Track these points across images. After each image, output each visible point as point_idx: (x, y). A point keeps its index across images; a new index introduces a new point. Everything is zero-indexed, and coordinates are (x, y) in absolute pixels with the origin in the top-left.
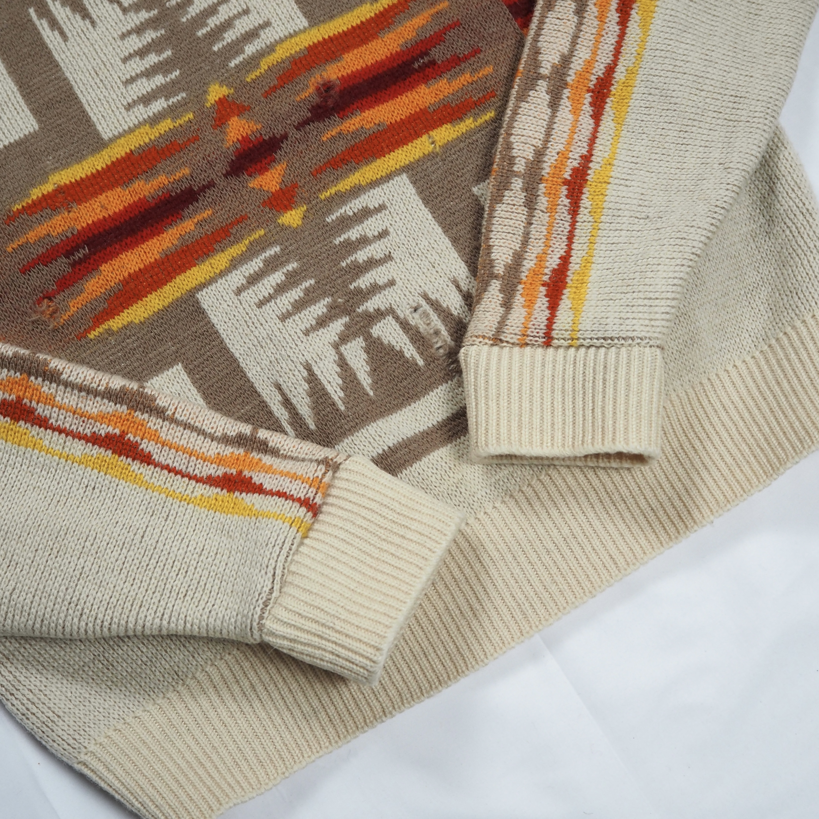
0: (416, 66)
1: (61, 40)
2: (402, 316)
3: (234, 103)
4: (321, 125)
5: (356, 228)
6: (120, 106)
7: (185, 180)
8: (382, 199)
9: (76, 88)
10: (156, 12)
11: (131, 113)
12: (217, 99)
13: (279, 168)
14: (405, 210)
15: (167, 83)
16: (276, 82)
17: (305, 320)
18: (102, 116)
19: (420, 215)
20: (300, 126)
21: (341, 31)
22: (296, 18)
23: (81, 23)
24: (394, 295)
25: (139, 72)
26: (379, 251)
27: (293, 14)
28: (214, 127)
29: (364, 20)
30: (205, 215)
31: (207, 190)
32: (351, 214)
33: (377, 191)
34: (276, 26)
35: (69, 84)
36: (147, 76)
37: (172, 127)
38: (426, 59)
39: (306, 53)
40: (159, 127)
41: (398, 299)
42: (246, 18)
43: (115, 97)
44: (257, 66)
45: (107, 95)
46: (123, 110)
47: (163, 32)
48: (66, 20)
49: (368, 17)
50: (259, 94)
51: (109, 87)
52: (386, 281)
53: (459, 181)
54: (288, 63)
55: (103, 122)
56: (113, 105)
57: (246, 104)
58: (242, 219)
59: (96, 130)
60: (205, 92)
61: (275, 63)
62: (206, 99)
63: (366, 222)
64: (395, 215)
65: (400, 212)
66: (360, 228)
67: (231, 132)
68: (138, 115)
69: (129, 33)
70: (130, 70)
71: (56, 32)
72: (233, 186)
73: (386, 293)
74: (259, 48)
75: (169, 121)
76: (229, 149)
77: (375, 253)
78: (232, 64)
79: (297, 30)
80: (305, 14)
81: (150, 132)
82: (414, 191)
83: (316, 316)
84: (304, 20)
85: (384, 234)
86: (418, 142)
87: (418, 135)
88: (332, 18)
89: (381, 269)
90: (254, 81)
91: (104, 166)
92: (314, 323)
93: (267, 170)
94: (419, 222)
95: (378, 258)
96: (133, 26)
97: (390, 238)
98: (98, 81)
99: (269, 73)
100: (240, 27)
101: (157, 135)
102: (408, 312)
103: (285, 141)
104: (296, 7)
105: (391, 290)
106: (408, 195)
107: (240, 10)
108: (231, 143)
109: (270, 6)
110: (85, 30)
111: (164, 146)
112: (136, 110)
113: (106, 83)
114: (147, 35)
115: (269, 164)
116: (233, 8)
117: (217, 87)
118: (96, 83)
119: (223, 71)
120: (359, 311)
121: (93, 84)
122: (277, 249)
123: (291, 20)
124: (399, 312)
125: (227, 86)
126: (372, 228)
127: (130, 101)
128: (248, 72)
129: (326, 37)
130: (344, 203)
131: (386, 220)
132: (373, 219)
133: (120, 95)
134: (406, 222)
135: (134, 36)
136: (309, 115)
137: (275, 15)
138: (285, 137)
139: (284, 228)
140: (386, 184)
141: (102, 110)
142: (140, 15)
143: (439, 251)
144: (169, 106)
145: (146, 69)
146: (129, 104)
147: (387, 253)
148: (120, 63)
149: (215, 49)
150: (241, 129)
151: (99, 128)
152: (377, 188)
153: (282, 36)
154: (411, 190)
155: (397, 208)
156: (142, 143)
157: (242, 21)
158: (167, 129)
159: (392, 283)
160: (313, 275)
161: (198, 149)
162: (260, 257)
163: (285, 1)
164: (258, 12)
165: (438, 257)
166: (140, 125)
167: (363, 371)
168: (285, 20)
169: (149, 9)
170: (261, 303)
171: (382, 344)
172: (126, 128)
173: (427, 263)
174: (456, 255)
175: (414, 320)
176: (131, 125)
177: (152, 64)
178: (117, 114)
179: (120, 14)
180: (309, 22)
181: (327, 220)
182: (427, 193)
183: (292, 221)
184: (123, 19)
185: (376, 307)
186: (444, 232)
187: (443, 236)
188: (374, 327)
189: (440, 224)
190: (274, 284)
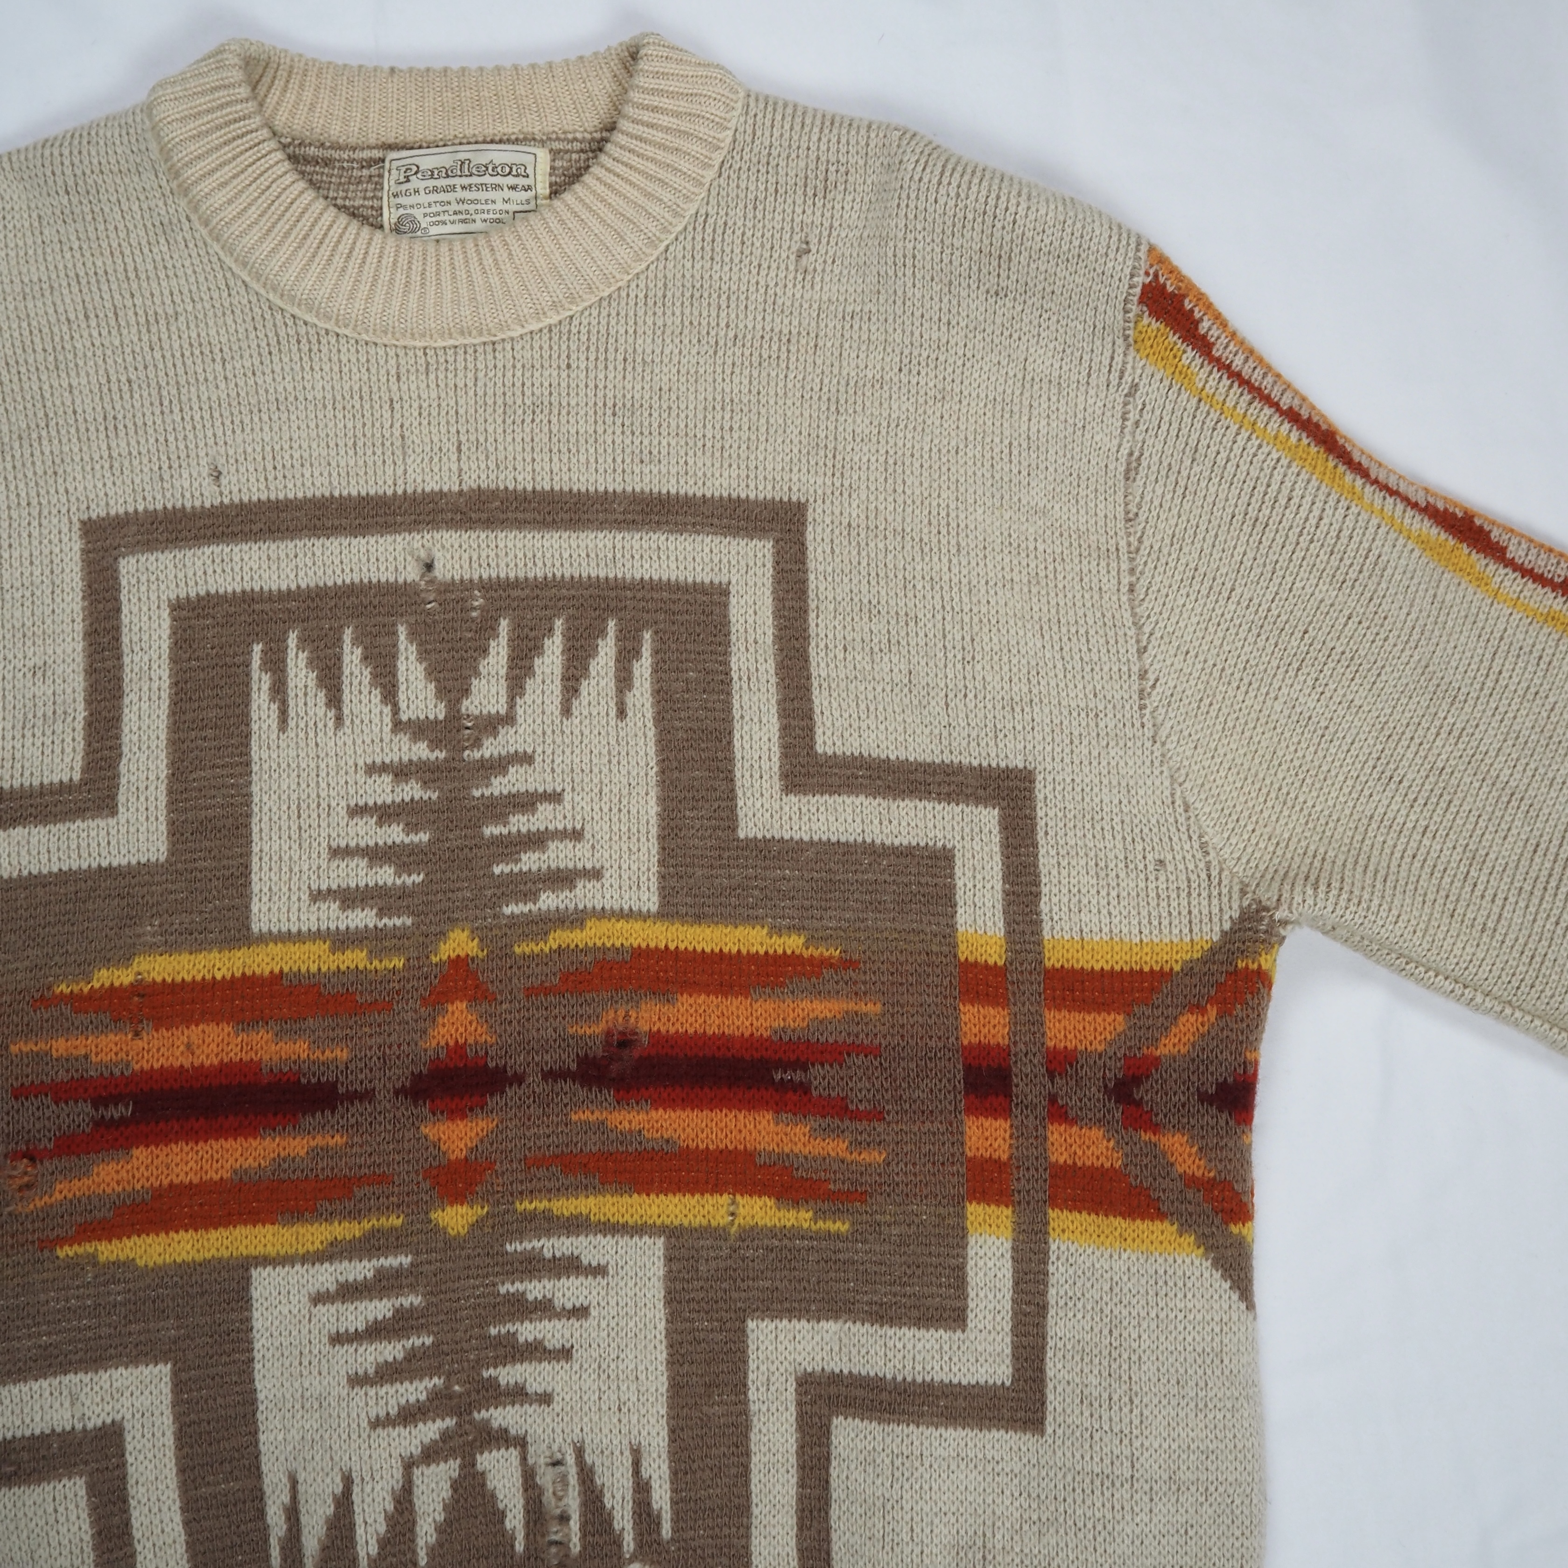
0: (778, 1076)
1: (275, 726)
2: (531, 1461)
3: (475, 978)
4: (582, 1093)
5: (545, 1281)
6: (305, 888)
7: (333, 1068)
8: (607, 1257)
9: (255, 820)
10: (442, 755)
11: (314, 907)
12: (453, 955)
13: (482, 1124)
14: (631, 1294)
15: (394, 888)
16: (556, 981)
17: (382, 1403)
18: (270, 889)
19: (650, 1315)
20: (551, 1075)
21: (699, 948)
22: (644, 888)
23: (321, 710)
24: (539, 1421)
25: (363, 844)
26: (558, 1336)
27: (643, 879)
28: (425, 1002)
29: (744, 951)
30: (332, 1142)
31: (357, 1102)
32: (548, 1254)
33: (607, 1242)
34: (607, 885)
35: (248, 804)
36: (371, 859)
37: (361, 967)
38: (798, 1076)
39: (628, 957)
40: (343, 956)
41: (539, 1431)
42: (570, 844)
43: (305, 868)
44: (543, 935)
45: (296, 858)
46: (305, 897)
47: (435, 796)
48: (301, 694)
49: (753, 950)
50: (521, 985)
51: (306, 845)
52: (540, 1390)
53: (735, 1295)
54: (589, 958)
55: (265, 899)
56: (295, 879)
57: (492, 989)
58: (382, 1179)
59: (248, 907)
60: (442, 935)
61: (572, 946)
62: (437, 949)
63: (563, 1280)
64: (613, 1293)
65: (622, 1293)
66: (549, 1285)
67: (444, 1025)
68: (324, 917)
69: (384, 768)
70: (352, 833)
71: (274, 707)
72: (399, 1114)
73: (530, 1410)
74: (562, 906)
75: (363, 954)
76: (426, 1050)
77: (549, 1335)
78: (507, 911)
79: (635, 909)
80: (662, 889)
81: (324, 958)
82: (661, 1273)
83: (403, 1401)
84: (655, 899)
85: (580, 1312)
86: (710, 1200)
87: (717, 1188)
88: (699, 918)
89: (544, 1368)
90: (524, 956)
91: (228, 976)
92: (394, 1412)
93: (463, 1117)
94: (641, 1326)
95: (549, 1346)
96: (396, 759)
97: (586, 1325)
98: (295, 827)
99: (555, 957)
100: (553, 856)
101: (333, 967)
102: (542, 1461)
103: (515, 1086)
104: (654, 869)
105: (540, 1410)
106: (649, 1275)
107: (569, 827)
108: (434, 1043)
109: (616, 847)
110: (320, 725)
111: (333, 992)
112: (324, 907)
113: (305, 836)
114: (407, 789)
115: (471, 1110)
117: (464, 934)
118: (289, 828)
119: (488, 913)
120: (477, 1416)
121: (285, 827)
122: (405, 1260)
123: (635, 888)
124: (531, 1450)
125: (481, 940)
126: (568, 1294)
127: (324, 887)
128: (524, 937)
129: (672, 947)
130: (548, 1233)
131: (594, 1293)
132: (577, 1282)
133: (314, 868)
134: (622, 1314)
135: (387, 778)
136: (574, 1067)
137: (616, 867)
138: (519, 1079)
139: (436, 1230)
140: (626, 1238)
141: (275, 879)
142: (414, 748)
143: (643, 1390)
144: (376, 927)
145: (376, 844)
146: (319, 891)
147: (568, 1346)
148: (343, 813)
149: (497, 870)
150: (462, 1030)
151: (255, 909)
152: (609, 1237)
153: (608, 907)
154: (657, 1268)
155: (622, 1284)
156: (304, 970)
157: (561, 846)
158: (353, 966)
160: (435, 1329)
161: (380, 1025)
162: (374, 1262)
163: (644, 850)
164: (593, 847)
165: (634, 1399)
166: (317, 936)
167: (430, 1520)
168: (625, 885)
169: (434, 744)
170: (337, 1339)
171: (484, 1485)
172: (294, 930)
173: (614, 1397)
174: (663, 1411)
175: (546, 1478)
176: (304, 929)
177: (390, 842)
178: (294, 898)
179: (387, 729)
180: (661, 906)
181: (508, 1247)
182: (679, 1286)
183: (452, 1223)
184: (387, 739)
185: (504, 1425)
186: (668, 1362)
187: (662, 1368)
188: (486, 1454)
189: (670, 1346)
190: (371, 1318)
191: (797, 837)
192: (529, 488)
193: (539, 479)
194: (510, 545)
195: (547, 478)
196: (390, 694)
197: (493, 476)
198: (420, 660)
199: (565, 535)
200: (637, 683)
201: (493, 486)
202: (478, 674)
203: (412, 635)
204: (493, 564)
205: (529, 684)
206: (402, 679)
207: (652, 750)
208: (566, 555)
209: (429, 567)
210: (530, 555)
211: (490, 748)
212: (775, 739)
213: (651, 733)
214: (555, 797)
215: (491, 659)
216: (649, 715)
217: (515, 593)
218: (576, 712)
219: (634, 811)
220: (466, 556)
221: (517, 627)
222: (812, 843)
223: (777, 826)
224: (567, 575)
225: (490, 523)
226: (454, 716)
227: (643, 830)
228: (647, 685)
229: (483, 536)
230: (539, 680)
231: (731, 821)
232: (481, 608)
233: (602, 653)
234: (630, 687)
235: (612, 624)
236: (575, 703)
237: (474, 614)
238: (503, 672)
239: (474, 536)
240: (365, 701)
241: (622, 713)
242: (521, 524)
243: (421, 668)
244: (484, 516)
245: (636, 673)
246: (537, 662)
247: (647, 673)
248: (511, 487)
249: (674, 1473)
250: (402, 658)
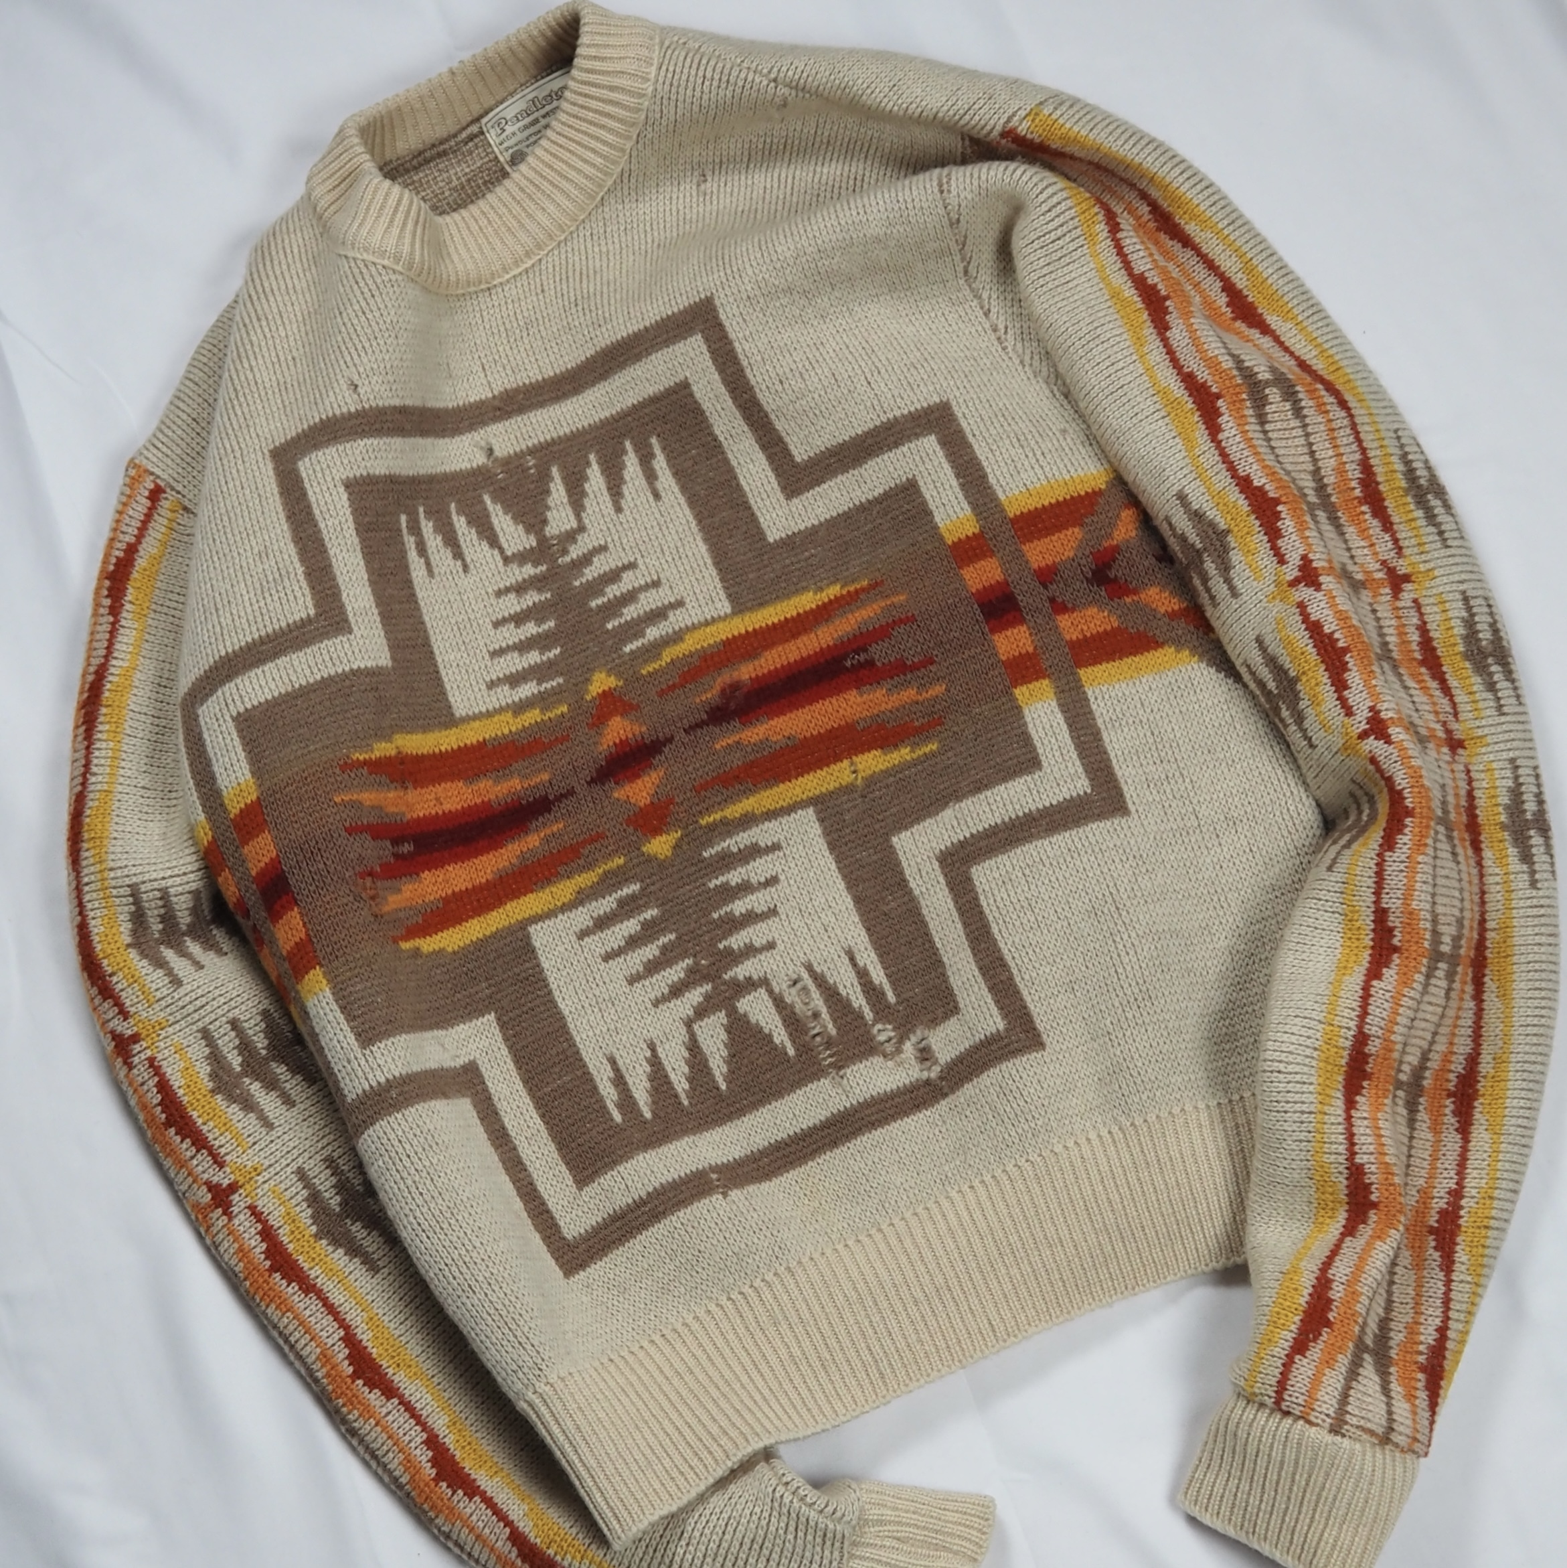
0: (849, 663)
1: (426, 575)
2: (777, 990)
3: (621, 700)
4: (717, 730)
5: (739, 869)
6: (481, 681)
7: (541, 787)
8: (778, 835)
10: (544, 568)
11: (492, 693)
12: (600, 691)
13: (654, 776)
14: (804, 854)
15: (543, 663)
16: (677, 680)
17: (656, 988)
18: (458, 686)
19: (822, 863)
20: (691, 728)
21: (770, 623)
22: (716, 600)
23: (451, 563)
24: (772, 961)
25: (511, 643)
26: (762, 902)
27: (714, 594)
28: (591, 726)
29: (801, 611)
30: (554, 829)
31: (564, 800)
32: (735, 849)
33: (773, 825)
34: (690, 607)
36: (520, 651)
37: (539, 720)
38: (863, 657)
39: (722, 647)
40: (524, 717)
41: (775, 968)
42: (654, 591)
43: (477, 668)
44: (658, 656)
46: (484, 687)
47: (549, 596)
48: (436, 552)
49: (808, 608)
50: (654, 692)
52: (764, 942)
53: (877, 826)
54: (696, 657)
55: (458, 694)
56: (473, 678)
57: (634, 702)
58: (598, 838)
59: (447, 700)
60: (588, 680)
61: (681, 655)
62: (587, 691)
63: (752, 863)
64: (790, 859)
65: (797, 856)
66: (743, 870)
67: (609, 733)
68: (501, 697)
69: (508, 590)
71: (422, 561)
72: (594, 794)
73: (763, 957)
74: (664, 633)
75: (537, 711)
76: (601, 753)
77: (756, 904)
78: (627, 649)
79: (715, 616)
80: (729, 596)
81: (511, 721)
82: (819, 832)
83: (670, 982)
84: (727, 604)
85: (772, 881)
86: (835, 769)
87: (837, 759)
88: (762, 605)
89: (761, 927)
90: (650, 674)
91: (451, 748)
92: (666, 991)
93: (639, 777)
94: (819, 872)
95: (759, 912)
96: (514, 581)
97: (779, 888)
99: (671, 667)
100: (645, 603)
101: (520, 727)
102: (784, 986)
103: (668, 745)
104: (719, 586)
105: (769, 955)
106: (811, 836)
107: (649, 580)
108: (606, 747)
109: (687, 581)
110: (455, 574)
111: (525, 742)
112: (499, 690)
113: (469, 649)
114: (528, 597)
115: (643, 770)
116: (640, 577)
117: (603, 675)
119: (614, 656)
120: (726, 977)
122: (636, 887)
123: (711, 603)
124: (774, 984)
125: (616, 675)
126: (759, 872)
127: (494, 678)
128: (646, 662)
130: (730, 834)
131: (778, 864)
132: (762, 861)
133: (483, 668)
134: (802, 870)
136: (705, 717)
137: (691, 593)
138: (669, 739)
139: (650, 859)
140: (786, 818)
142: (524, 570)
143: (837, 912)
144: (540, 692)
145: (521, 640)
146: (492, 681)
147: (772, 906)
148: (490, 627)
149: (609, 626)
150: (622, 732)
151: (452, 700)
153: (696, 622)
154: (815, 830)
155: (795, 850)
156: (499, 733)
157: (649, 595)
158: (533, 722)
159: (771, 946)
160: (675, 927)
161: (565, 751)
162: (614, 895)
163: (707, 575)
164: (671, 587)
165: (833, 920)
166: (501, 710)
167: (717, 1057)
168: (703, 602)
169: (536, 564)
170: (607, 957)
171: (748, 1022)
172: (484, 710)
173: (819, 925)
174: (857, 919)
175: (791, 997)
176: (491, 708)
177: (529, 635)
178: (476, 689)
179: (500, 564)
180: (733, 607)
181: (705, 854)
182: (835, 836)
183: (660, 851)
184: (502, 570)
185: (747, 975)
186: (848, 888)
187: (845, 893)
188: (742, 1000)
189: (844, 877)
190: (626, 934)
191: (809, 525)
192: (540, 378)
193: (544, 370)
194: (540, 419)
195: (549, 368)
196: (494, 542)
197: (512, 379)
198: (506, 513)
199: (574, 400)
200: (660, 473)
201: (514, 385)
202: (548, 508)
203: (495, 500)
204: (533, 435)
205: (587, 502)
206: (498, 529)
207: (687, 511)
208: (580, 412)
209: (490, 451)
210: (556, 421)
211: (575, 552)
212: (767, 468)
213: (682, 500)
214: (632, 566)
215: (555, 495)
216: (676, 490)
217: (555, 448)
218: (625, 507)
219: (690, 554)
220: (512, 436)
221: (563, 468)
222: (821, 524)
223: (793, 524)
224: (586, 424)
225: (522, 410)
226: (543, 541)
227: (702, 563)
228: (668, 472)
229: (519, 419)
230: (592, 496)
231: (760, 534)
232: (535, 465)
233: (628, 464)
234: (656, 478)
235: (628, 445)
236: (623, 502)
237: (532, 471)
238: (565, 500)
239: (513, 421)
240: (479, 550)
241: (657, 496)
242: (541, 404)
243: (508, 518)
244: (515, 407)
245: (657, 467)
246: (587, 486)
247: (664, 465)
248: (527, 382)
249: (880, 956)
250: (493, 516)
